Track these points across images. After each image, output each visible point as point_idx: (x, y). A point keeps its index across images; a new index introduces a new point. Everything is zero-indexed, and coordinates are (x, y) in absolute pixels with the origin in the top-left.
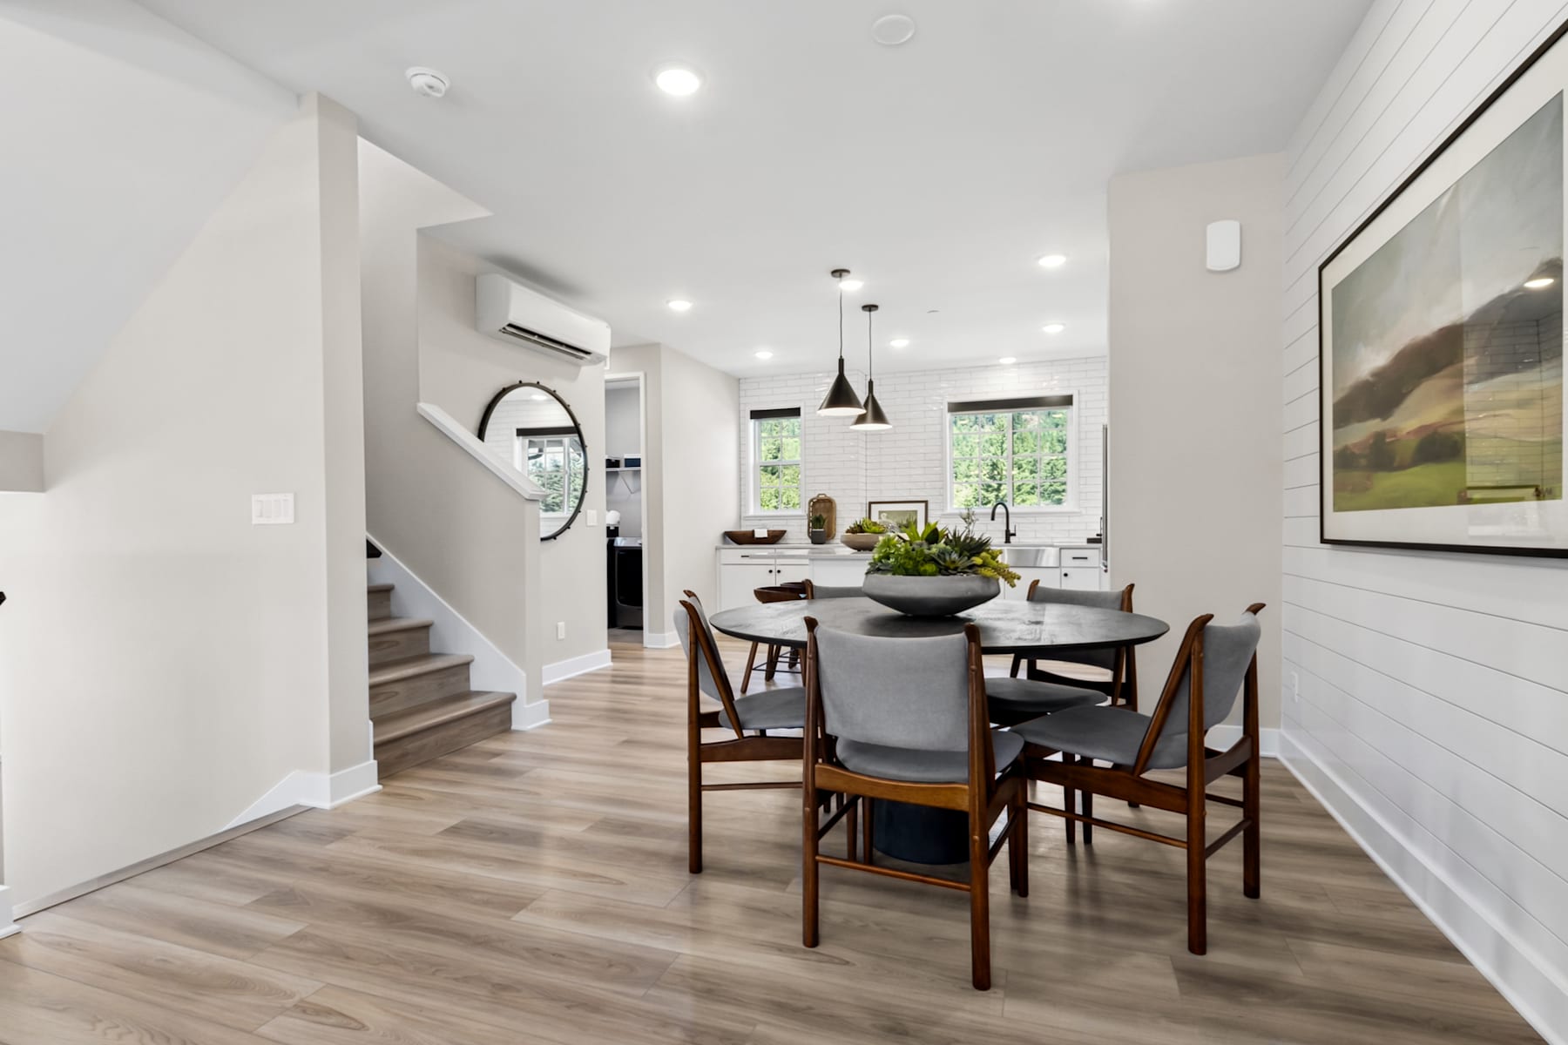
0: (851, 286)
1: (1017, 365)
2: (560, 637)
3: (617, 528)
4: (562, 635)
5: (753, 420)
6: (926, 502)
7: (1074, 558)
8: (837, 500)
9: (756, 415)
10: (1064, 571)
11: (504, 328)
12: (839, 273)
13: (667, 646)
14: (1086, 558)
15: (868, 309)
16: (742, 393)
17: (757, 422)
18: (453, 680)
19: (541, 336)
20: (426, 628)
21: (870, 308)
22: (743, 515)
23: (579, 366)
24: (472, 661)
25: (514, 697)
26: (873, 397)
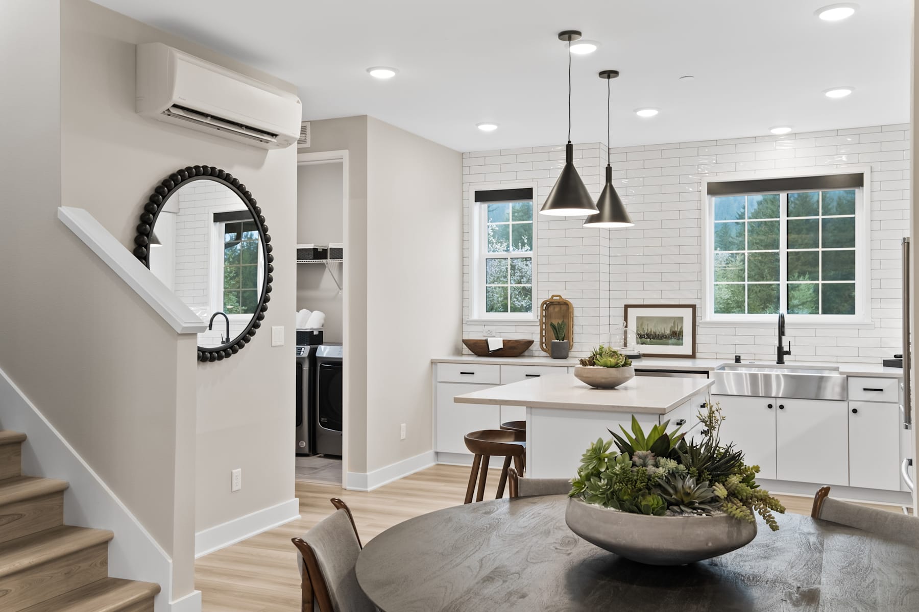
0: (580, 49)
1: (794, 135)
2: (234, 489)
3: (321, 333)
4: (237, 485)
5: (478, 203)
7: (865, 389)
8: (574, 303)
9: (481, 196)
10: (853, 406)
11: (168, 110)
12: (568, 35)
13: (369, 489)
14: (881, 390)
15: (606, 75)
16: (466, 170)
17: (484, 206)
18: (84, 565)
19: (214, 118)
20: (60, 492)
21: (609, 74)
22: (465, 319)
23: (267, 150)
24: (111, 539)
25: (157, 590)
26: (611, 187)
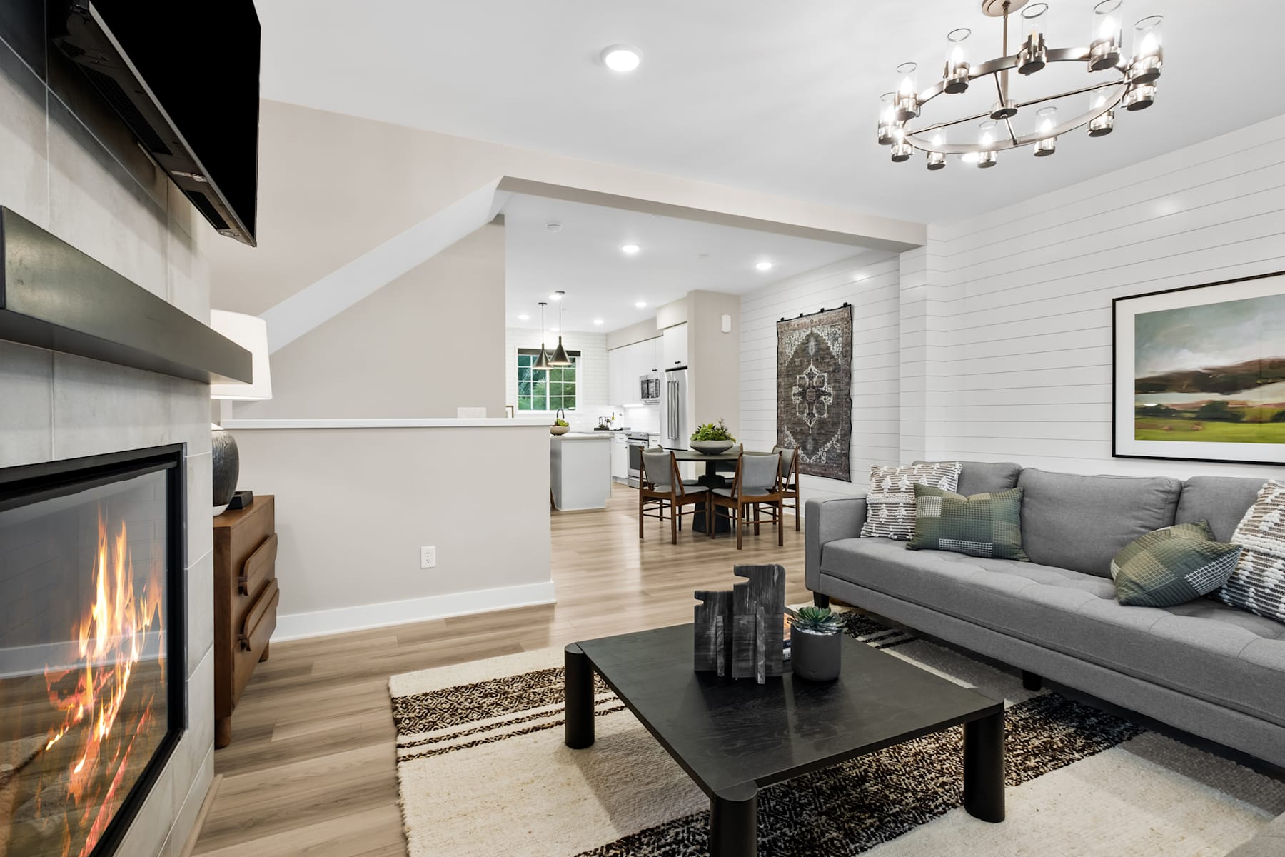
6: (512, 407)
